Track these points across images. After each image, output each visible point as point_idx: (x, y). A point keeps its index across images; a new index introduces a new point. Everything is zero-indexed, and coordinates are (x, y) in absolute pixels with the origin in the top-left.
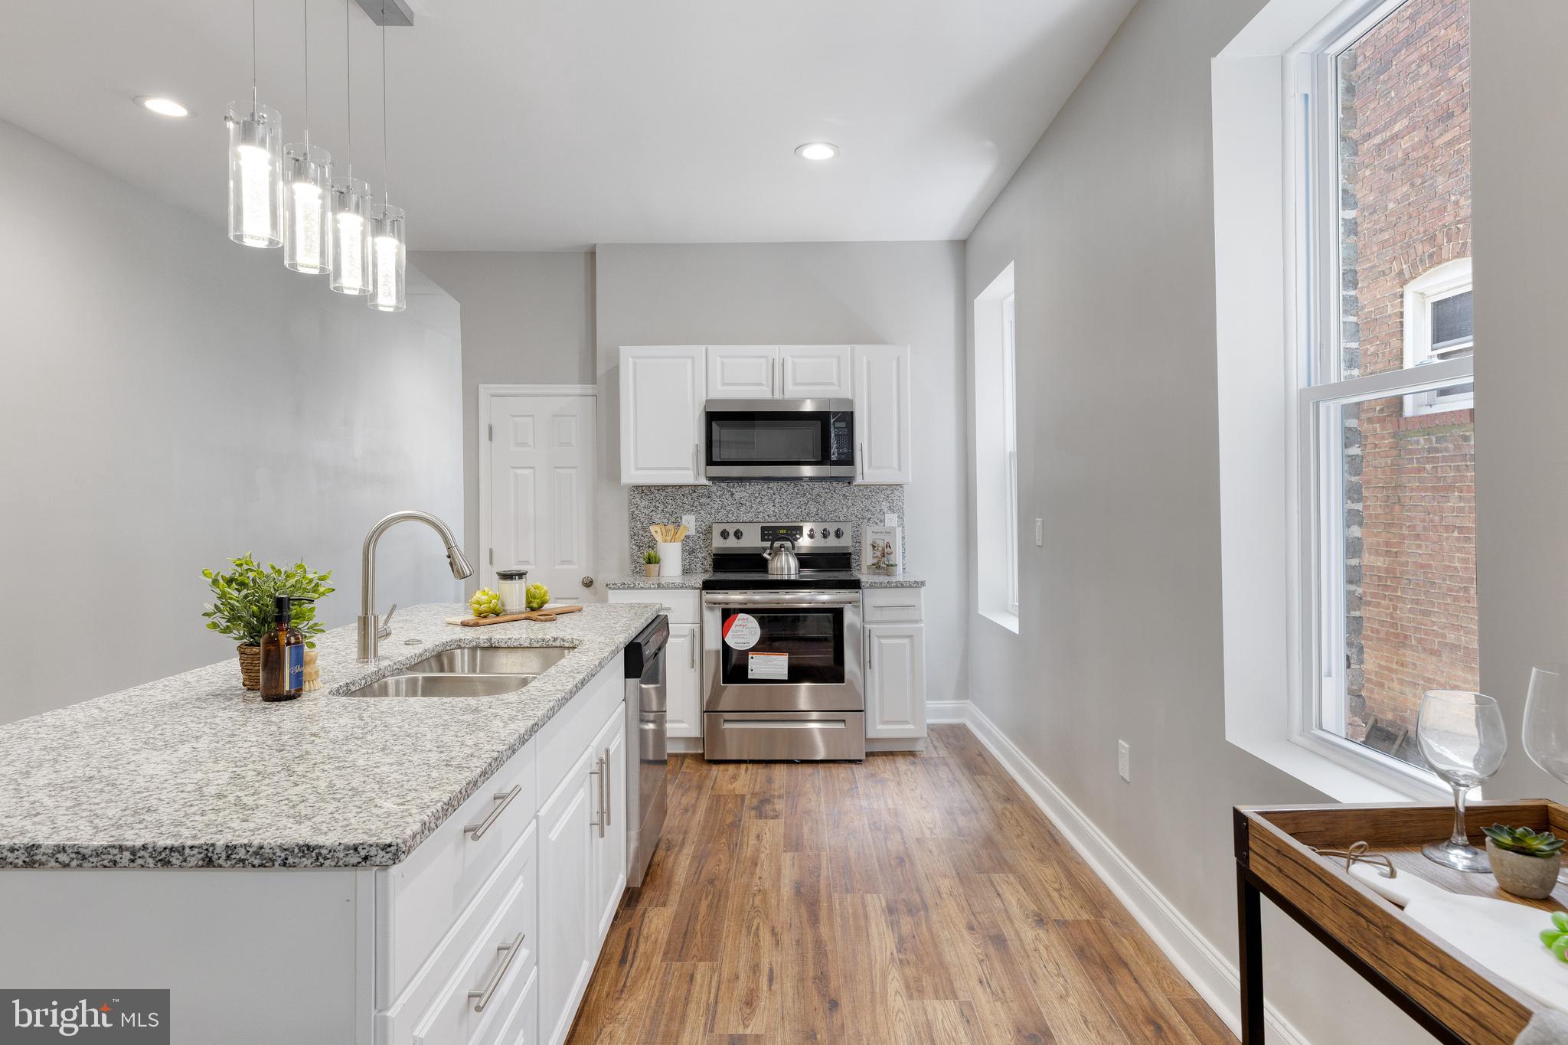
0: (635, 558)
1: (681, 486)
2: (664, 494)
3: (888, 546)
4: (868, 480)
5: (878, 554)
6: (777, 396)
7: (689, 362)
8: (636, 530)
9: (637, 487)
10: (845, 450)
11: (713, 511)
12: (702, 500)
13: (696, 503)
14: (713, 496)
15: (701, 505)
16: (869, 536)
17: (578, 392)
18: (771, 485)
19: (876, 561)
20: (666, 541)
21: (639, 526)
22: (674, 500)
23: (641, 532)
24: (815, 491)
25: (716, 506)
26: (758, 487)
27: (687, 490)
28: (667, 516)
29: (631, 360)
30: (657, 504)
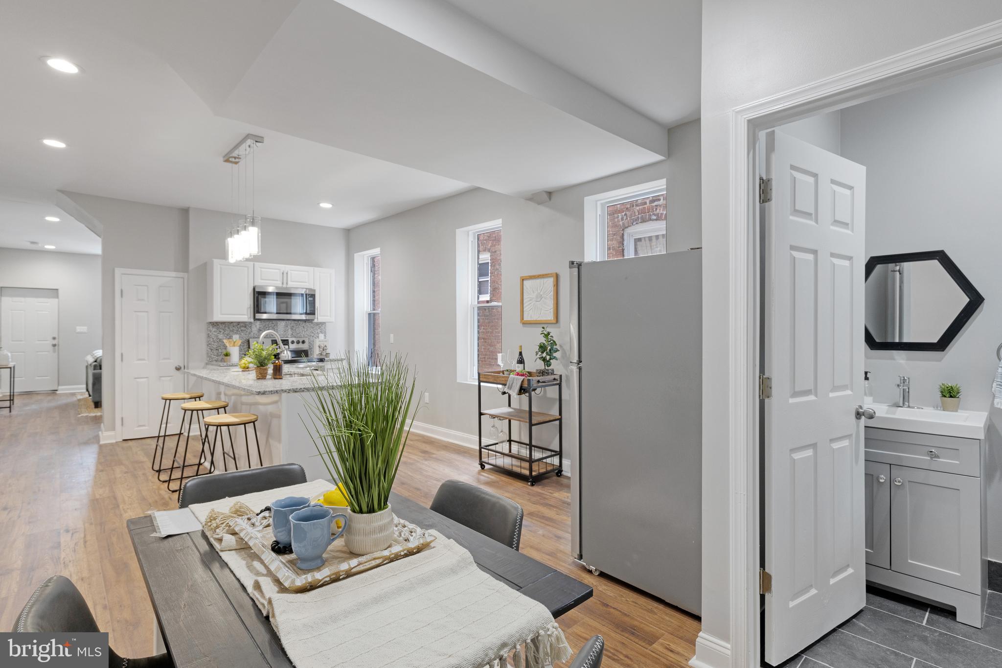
0: (210, 355)
1: (232, 322)
2: (224, 325)
3: (326, 346)
4: (320, 321)
5: (321, 350)
6: (285, 286)
7: (246, 268)
8: (210, 342)
9: (211, 323)
10: (313, 309)
11: (247, 333)
12: (242, 328)
13: (240, 330)
14: (247, 326)
15: (241, 330)
16: (317, 343)
17: (174, 275)
18: (273, 322)
19: (320, 352)
20: (230, 346)
21: (212, 340)
22: (229, 328)
23: (212, 343)
24: (292, 325)
25: (248, 331)
26: (268, 323)
27: (235, 324)
28: (226, 335)
29: (219, 266)
30: (221, 330)
